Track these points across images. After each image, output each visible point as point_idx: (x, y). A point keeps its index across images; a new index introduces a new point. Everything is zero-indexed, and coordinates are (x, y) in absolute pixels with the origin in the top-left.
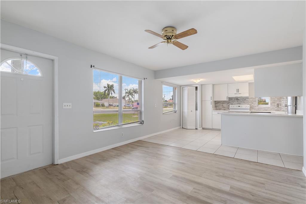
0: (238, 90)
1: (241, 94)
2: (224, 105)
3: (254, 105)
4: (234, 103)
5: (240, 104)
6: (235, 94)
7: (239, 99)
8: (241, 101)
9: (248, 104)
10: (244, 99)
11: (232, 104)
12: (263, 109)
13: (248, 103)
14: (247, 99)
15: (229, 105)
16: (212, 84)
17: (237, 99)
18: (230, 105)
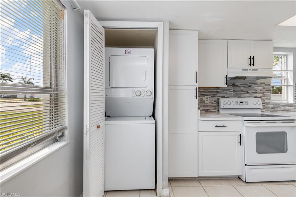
0: (252, 61)
1: (256, 70)
2: (205, 99)
3: (267, 99)
4: (227, 94)
5: (239, 96)
6: (244, 70)
7: (237, 86)
8: (242, 88)
9: (256, 97)
10: (247, 85)
11: (223, 97)
12: (282, 108)
13: (256, 95)
14: (253, 85)
15: (216, 98)
16: (200, 33)
17: (234, 83)
18: (222, 100)
